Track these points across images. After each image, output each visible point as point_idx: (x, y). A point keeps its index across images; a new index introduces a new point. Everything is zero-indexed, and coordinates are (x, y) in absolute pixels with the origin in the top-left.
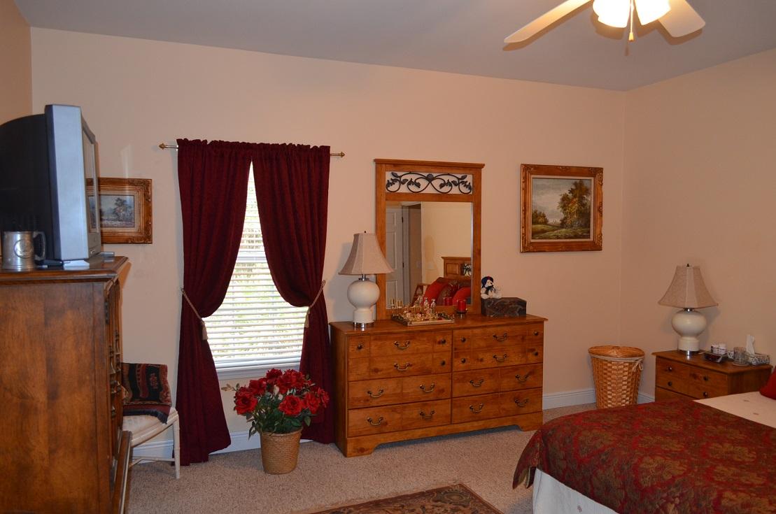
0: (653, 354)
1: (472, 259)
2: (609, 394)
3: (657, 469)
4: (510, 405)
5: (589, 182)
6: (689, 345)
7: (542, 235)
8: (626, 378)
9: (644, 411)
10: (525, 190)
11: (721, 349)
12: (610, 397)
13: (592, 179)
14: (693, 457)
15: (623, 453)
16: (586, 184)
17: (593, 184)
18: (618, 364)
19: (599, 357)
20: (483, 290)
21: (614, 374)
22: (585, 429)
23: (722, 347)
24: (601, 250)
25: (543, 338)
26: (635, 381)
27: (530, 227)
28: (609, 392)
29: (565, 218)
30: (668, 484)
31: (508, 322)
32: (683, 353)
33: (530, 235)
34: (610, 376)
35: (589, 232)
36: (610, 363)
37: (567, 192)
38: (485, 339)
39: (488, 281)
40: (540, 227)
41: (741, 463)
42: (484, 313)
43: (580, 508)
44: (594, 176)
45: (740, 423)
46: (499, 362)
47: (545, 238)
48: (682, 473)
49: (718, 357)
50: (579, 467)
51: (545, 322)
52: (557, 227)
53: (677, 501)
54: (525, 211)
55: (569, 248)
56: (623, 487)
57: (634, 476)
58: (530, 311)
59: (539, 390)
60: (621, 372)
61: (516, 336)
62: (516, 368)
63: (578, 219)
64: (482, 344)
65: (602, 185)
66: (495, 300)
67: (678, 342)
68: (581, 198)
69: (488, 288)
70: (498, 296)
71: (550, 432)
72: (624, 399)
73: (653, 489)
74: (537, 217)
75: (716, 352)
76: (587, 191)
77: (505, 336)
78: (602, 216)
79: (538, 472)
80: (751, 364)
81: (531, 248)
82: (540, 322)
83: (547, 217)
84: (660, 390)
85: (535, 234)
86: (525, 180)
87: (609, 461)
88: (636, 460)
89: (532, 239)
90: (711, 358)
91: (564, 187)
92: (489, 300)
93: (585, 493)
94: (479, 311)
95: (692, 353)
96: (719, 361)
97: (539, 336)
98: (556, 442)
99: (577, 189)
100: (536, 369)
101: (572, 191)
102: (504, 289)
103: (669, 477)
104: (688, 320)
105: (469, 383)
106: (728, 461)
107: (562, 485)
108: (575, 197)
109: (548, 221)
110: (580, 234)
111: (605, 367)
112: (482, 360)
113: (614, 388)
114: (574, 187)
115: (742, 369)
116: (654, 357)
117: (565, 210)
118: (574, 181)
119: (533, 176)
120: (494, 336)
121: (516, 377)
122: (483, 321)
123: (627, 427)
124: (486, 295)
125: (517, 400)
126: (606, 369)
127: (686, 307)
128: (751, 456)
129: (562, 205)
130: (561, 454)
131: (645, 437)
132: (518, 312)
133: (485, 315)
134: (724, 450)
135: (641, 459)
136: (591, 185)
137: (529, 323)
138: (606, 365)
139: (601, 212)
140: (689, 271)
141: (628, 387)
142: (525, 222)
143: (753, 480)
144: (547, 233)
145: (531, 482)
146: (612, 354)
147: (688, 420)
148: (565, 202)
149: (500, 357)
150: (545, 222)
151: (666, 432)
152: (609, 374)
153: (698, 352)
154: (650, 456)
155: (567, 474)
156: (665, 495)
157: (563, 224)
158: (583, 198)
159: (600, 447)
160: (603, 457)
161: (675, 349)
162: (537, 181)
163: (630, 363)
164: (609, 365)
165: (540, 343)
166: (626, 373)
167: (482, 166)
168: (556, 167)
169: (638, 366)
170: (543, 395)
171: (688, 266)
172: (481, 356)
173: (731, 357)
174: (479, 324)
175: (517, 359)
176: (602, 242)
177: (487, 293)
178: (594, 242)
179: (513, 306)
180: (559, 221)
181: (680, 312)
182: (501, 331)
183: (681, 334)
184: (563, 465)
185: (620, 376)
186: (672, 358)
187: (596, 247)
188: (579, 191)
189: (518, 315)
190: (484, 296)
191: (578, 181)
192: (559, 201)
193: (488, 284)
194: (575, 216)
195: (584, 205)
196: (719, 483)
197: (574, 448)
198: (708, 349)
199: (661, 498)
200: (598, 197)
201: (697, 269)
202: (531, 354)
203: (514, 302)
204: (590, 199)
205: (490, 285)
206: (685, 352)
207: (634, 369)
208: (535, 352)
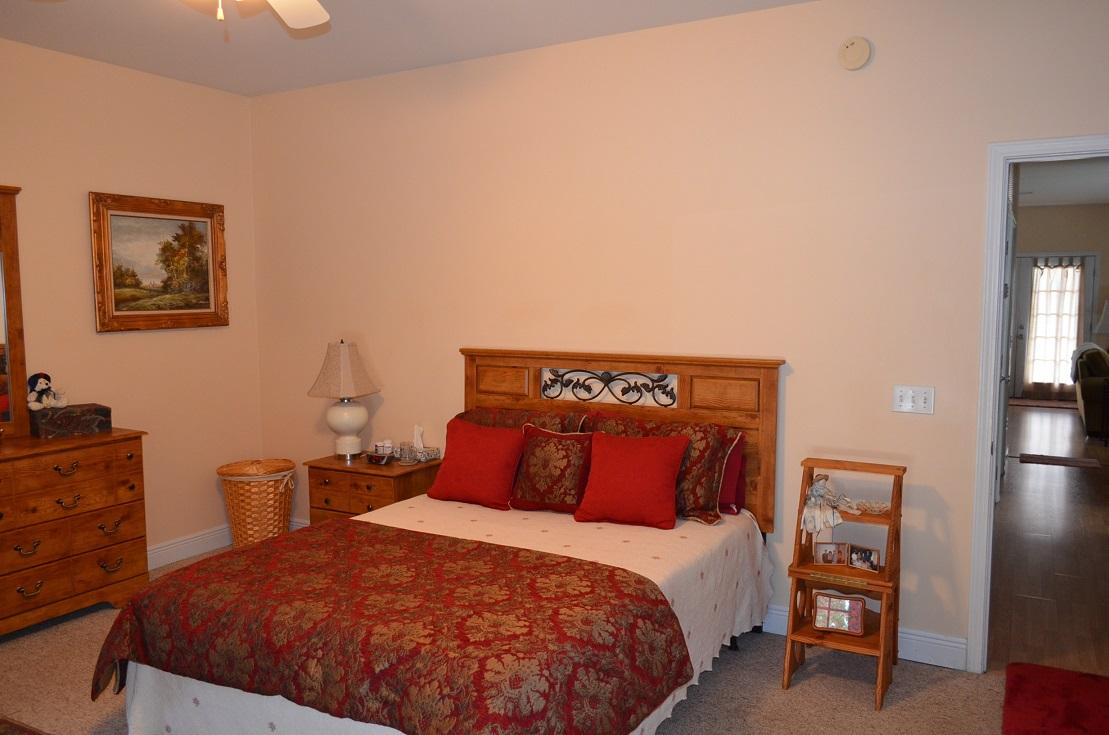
0: (305, 464)
1: (7, 347)
2: (249, 529)
3: (295, 618)
4: (91, 573)
5: (204, 225)
6: (349, 446)
7: (133, 304)
8: (271, 502)
9: (284, 543)
10: (99, 232)
11: (386, 446)
12: (250, 532)
13: (208, 220)
14: (342, 591)
15: (252, 607)
16: (199, 227)
17: (209, 228)
18: (260, 484)
19: (230, 478)
20: (32, 396)
21: (253, 500)
22: (198, 587)
23: (388, 443)
24: (227, 325)
25: (141, 462)
26: (286, 504)
27: (111, 292)
28: (249, 527)
29: (170, 278)
30: (309, 634)
31: (77, 443)
32: (342, 458)
33: (111, 305)
34: (249, 504)
35: (208, 299)
36: (248, 484)
37: (170, 239)
38: (38, 476)
39: (41, 380)
40: (128, 292)
41: (399, 585)
42: (35, 433)
43: (196, 701)
44: (211, 217)
45: (401, 535)
46: (67, 508)
47: (138, 309)
48: (326, 615)
49: (383, 458)
50: (190, 642)
51: (144, 438)
52: (158, 291)
53: (320, 653)
54: (100, 267)
55: (177, 323)
56: (252, 655)
57: (265, 635)
58: (117, 422)
59: (140, 541)
60: (265, 495)
61: (95, 464)
62: (98, 514)
63: (191, 279)
64: (33, 483)
65: (223, 230)
66: (54, 410)
67: (335, 445)
68: (192, 251)
69: (42, 393)
70: (62, 403)
71: (146, 602)
72: (271, 532)
73: (289, 646)
74: (122, 275)
75: (380, 452)
76: (201, 239)
77: (76, 466)
78: (226, 275)
79: (132, 665)
80: (419, 461)
81: (116, 324)
82: (136, 438)
83: (139, 277)
84: (315, 510)
85: (120, 303)
86: (98, 217)
87: (232, 624)
88: (267, 613)
89: (116, 310)
90: (374, 460)
91: (167, 231)
92: (44, 412)
93: (200, 678)
94: (27, 430)
95: (354, 457)
96: (384, 462)
97: (134, 460)
98: (156, 613)
99: (185, 234)
100: (134, 510)
101: (177, 238)
102: (71, 390)
103: (310, 625)
104: (346, 414)
105: (12, 551)
106: (383, 587)
107: (168, 675)
108: (183, 246)
109: (141, 283)
110: (194, 301)
111: (242, 492)
112: (34, 510)
113: (255, 519)
114: (180, 232)
115: (409, 469)
116: (307, 468)
117: (169, 266)
118: (180, 223)
119: (111, 212)
120: (56, 469)
121: (100, 528)
122: (33, 446)
123: (259, 570)
124: (37, 404)
125: (102, 563)
126: (242, 495)
127: (342, 397)
128: (409, 574)
129: (164, 258)
130: (164, 630)
131: (283, 579)
132: (98, 426)
133: (38, 437)
134: (380, 574)
135: (274, 610)
136: (206, 229)
137: (115, 441)
138: (242, 488)
139: (224, 270)
140: (344, 350)
141: (275, 514)
142: (102, 285)
143: (407, 605)
144: (140, 302)
145: (122, 684)
146: (251, 472)
147: (339, 544)
148: (168, 254)
149: (67, 500)
150: (137, 285)
151: (311, 566)
152: (248, 501)
153: (360, 454)
154: (287, 603)
155: (173, 658)
156: (305, 650)
157: (166, 287)
158: (196, 249)
159: (218, 606)
160: (224, 620)
161: (332, 454)
162: (117, 221)
163: (276, 481)
164: (247, 487)
165: (138, 470)
166: (271, 496)
167: (17, 190)
168: (150, 200)
169: (287, 483)
170: (148, 548)
171: (342, 342)
172: (32, 504)
173: (397, 456)
174: (25, 452)
175: (98, 499)
176: (228, 314)
177: (39, 400)
178: (216, 313)
179: (88, 417)
180: (158, 283)
181: (335, 404)
182: (65, 459)
183: (338, 433)
184: (166, 645)
185: (262, 501)
186: (327, 466)
187: (220, 320)
188: (189, 238)
189: (97, 430)
190: (35, 406)
191: (187, 224)
192: (158, 252)
193: (41, 384)
194: (185, 275)
195: (198, 259)
196: (369, 618)
197: (182, 617)
198: (371, 449)
199: (300, 656)
200: (219, 246)
201: (353, 345)
202: (123, 488)
203: (89, 411)
204: (206, 250)
205: (45, 387)
206: (345, 456)
207: (281, 488)
208: (130, 485)
